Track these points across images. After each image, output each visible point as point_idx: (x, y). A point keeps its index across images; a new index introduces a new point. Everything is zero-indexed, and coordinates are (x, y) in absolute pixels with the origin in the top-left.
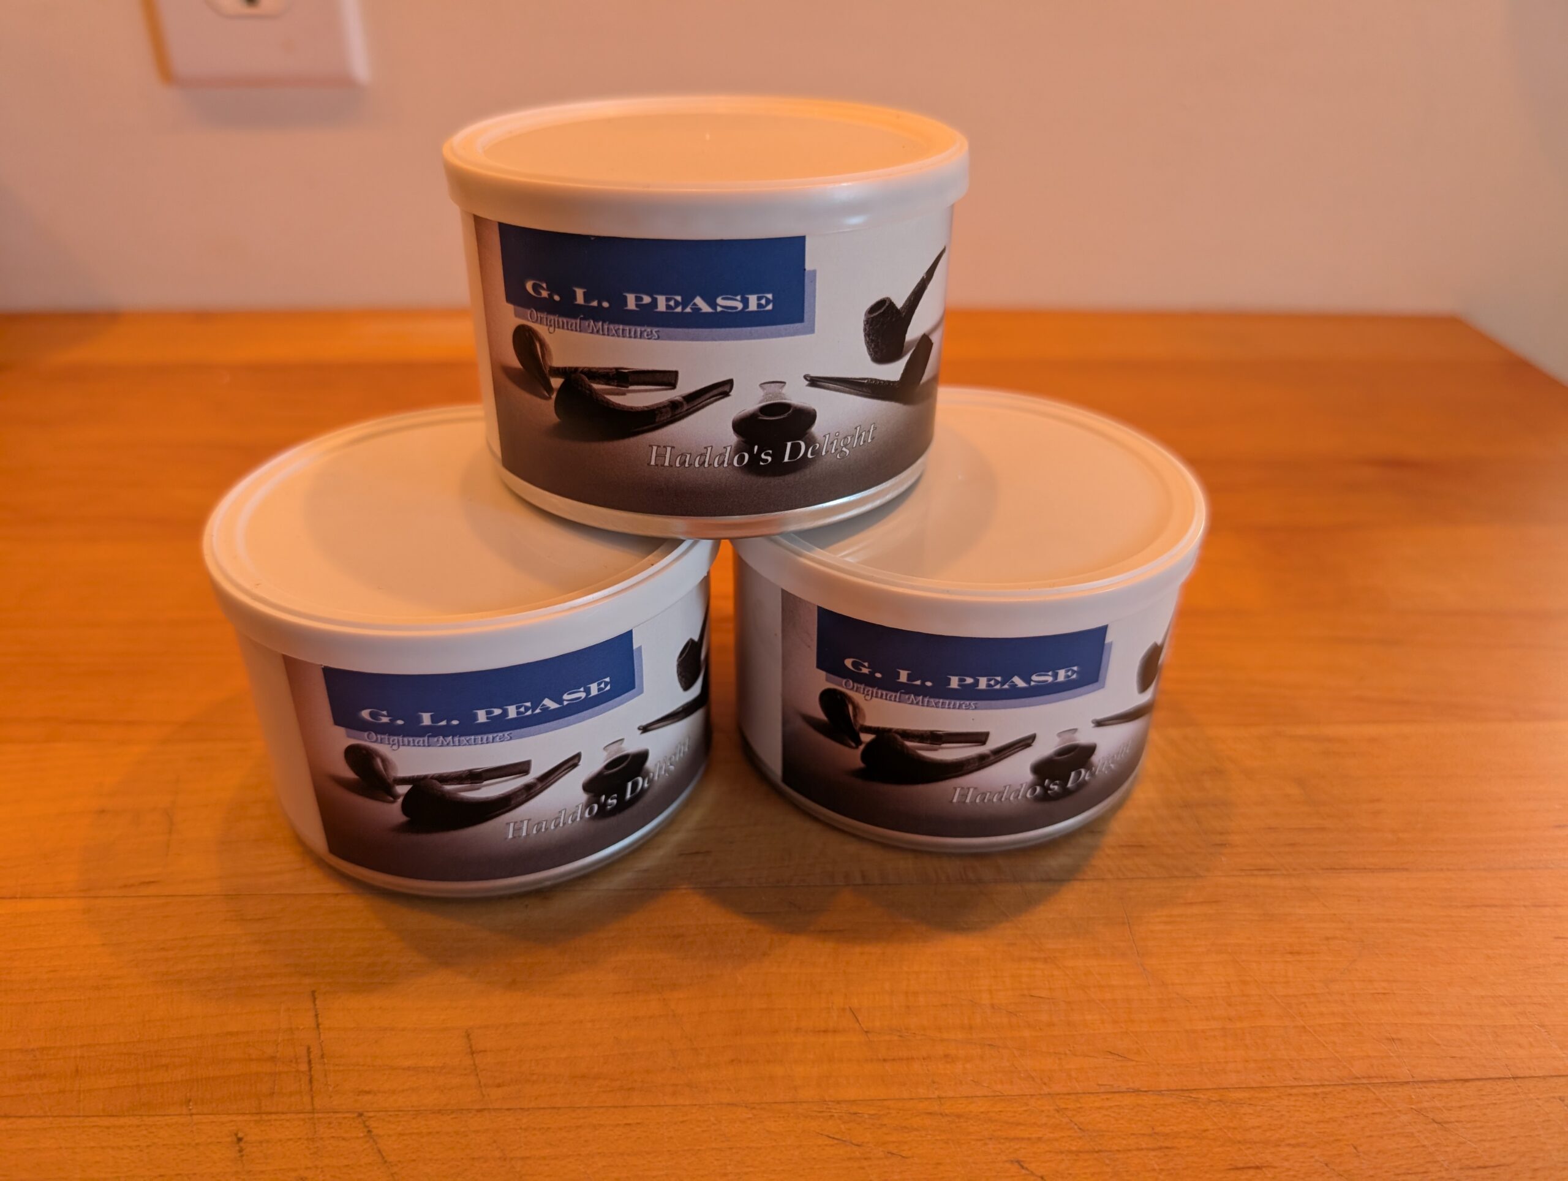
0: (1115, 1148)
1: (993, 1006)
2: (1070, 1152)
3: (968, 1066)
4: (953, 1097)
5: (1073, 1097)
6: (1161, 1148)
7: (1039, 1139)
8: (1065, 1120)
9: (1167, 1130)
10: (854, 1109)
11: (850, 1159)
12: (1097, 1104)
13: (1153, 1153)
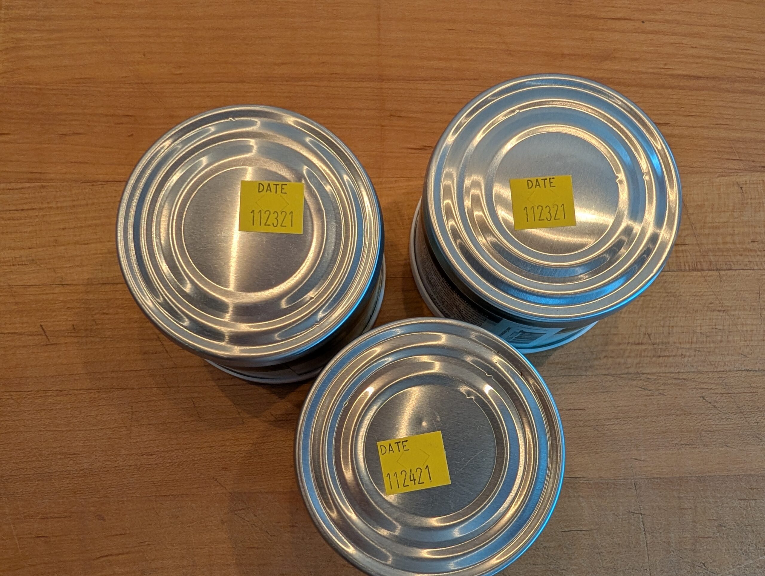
0: (736, 392)
1: (701, 333)
2: (721, 393)
3: (690, 359)
4: (682, 372)
5: (725, 372)
6: (751, 392)
7: (711, 389)
8: (721, 382)
9: (755, 385)
10: (649, 376)
11: (647, 396)
12: (733, 376)
13: (748, 394)
